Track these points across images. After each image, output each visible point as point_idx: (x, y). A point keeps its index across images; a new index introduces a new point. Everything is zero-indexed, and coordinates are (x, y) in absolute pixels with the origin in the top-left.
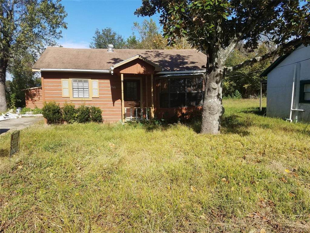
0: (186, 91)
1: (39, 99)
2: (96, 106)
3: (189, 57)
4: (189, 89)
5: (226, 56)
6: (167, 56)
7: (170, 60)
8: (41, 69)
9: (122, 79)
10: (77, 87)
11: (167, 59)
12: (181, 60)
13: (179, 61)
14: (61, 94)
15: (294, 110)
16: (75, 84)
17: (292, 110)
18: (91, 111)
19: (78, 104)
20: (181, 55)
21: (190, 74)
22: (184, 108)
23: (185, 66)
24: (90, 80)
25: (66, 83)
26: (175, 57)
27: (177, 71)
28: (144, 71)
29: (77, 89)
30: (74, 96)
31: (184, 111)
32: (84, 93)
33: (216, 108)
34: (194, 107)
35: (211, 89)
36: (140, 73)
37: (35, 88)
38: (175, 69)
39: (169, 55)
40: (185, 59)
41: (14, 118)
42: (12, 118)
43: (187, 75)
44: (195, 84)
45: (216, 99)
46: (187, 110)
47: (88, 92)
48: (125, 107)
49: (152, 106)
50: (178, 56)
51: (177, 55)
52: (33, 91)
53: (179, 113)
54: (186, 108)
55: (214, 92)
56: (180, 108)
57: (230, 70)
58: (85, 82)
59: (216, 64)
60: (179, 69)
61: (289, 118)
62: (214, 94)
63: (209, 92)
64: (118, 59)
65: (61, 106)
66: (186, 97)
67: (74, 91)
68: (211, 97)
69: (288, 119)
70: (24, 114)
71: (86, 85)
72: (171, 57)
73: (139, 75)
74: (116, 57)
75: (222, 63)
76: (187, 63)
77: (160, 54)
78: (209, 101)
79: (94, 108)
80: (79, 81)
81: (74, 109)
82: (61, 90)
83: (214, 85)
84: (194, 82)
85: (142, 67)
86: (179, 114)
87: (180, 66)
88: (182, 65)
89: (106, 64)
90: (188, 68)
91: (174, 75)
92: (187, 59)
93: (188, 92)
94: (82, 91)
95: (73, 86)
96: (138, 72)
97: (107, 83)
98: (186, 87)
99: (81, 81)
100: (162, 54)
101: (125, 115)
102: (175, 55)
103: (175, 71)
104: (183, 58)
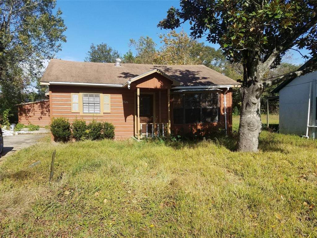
0: (201, 107)
1: (34, 115)
2: (109, 122)
3: (199, 72)
4: (204, 104)
5: (265, 70)
6: (176, 71)
7: (181, 76)
8: (50, 82)
9: (138, 93)
10: (88, 102)
11: (178, 74)
12: (192, 76)
13: (190, 76)
14: (70, 109)
15: (311, 127)
16: (86, 99)
17: (308, 127)
18: (103, 127)
19: (89, 120)
20: (190, 70)
21: (205, 90)
22: (200, 124)
23: (198, 81)
24: (101, 95)
25: (76, 97)
26: (184, 72)
27: (191, 86)
28: (161, 85)
29: (88, 104)
30: (84, 112)
31: (199, 127)
32: (94, 108)
33: (256, 124)
34: (210, 123)
35: (251, 104)
36: (156, 87)
37: (30, 103)
38: (189, 84)
39: (178, 70)
40: (195, 75)
41: (9, 135)
42: (8, 135)
43: (202, 90)
44: (210, 99)
45: (255, 115)
46: (202, 126)
47: (99, 107)
48: (140, 123)
49: (169, 122)
50: (188, 71)
51: (186, 70)
52: (27, 106)
53: (194, 129)
54: (202, 124)
55: (253, 107)
56: (195, 124)
57: (268, 84)
58: (96, 96)
59: (256, 78)
60: (192, 84)
61: (306, 135)
62: (254, 109)
63: (248, 107)
64: (128, 73)
65: (71, 122)
66: (201, 113)
67: (84, 106)
68: (250, 112)
69: (304, 136)
70: (20, 131)
71: (97, 99)
72: (181, 73)
73: (156, 90)
74: (126, 72)
75: (261, 77)
76: (198, 78)
77: (168, 69)
78: (248, 117)
79: (107, 124)
80: (90, 96)
81: (85, 126)
82: (70, 105)
83: (253, 99)
84: (209, 98)
85: (159, 81)
86: (194, 131)
87: (194, 82)
88: (195, 81)
89: (117, 78)
90: (201, 83)
91: (189, 90)
92: (197, 75)
93: (203, 107)
94: (93, 106)
95: (83, 101)
96: (155, 87)
97: (119, 98)
98: (201, 103)
99: (92, 96)
100: (171, 69)
101: (140, 131)
102: (184, 70)
103: (189, 86)
104: (193, 73)
